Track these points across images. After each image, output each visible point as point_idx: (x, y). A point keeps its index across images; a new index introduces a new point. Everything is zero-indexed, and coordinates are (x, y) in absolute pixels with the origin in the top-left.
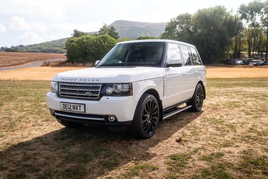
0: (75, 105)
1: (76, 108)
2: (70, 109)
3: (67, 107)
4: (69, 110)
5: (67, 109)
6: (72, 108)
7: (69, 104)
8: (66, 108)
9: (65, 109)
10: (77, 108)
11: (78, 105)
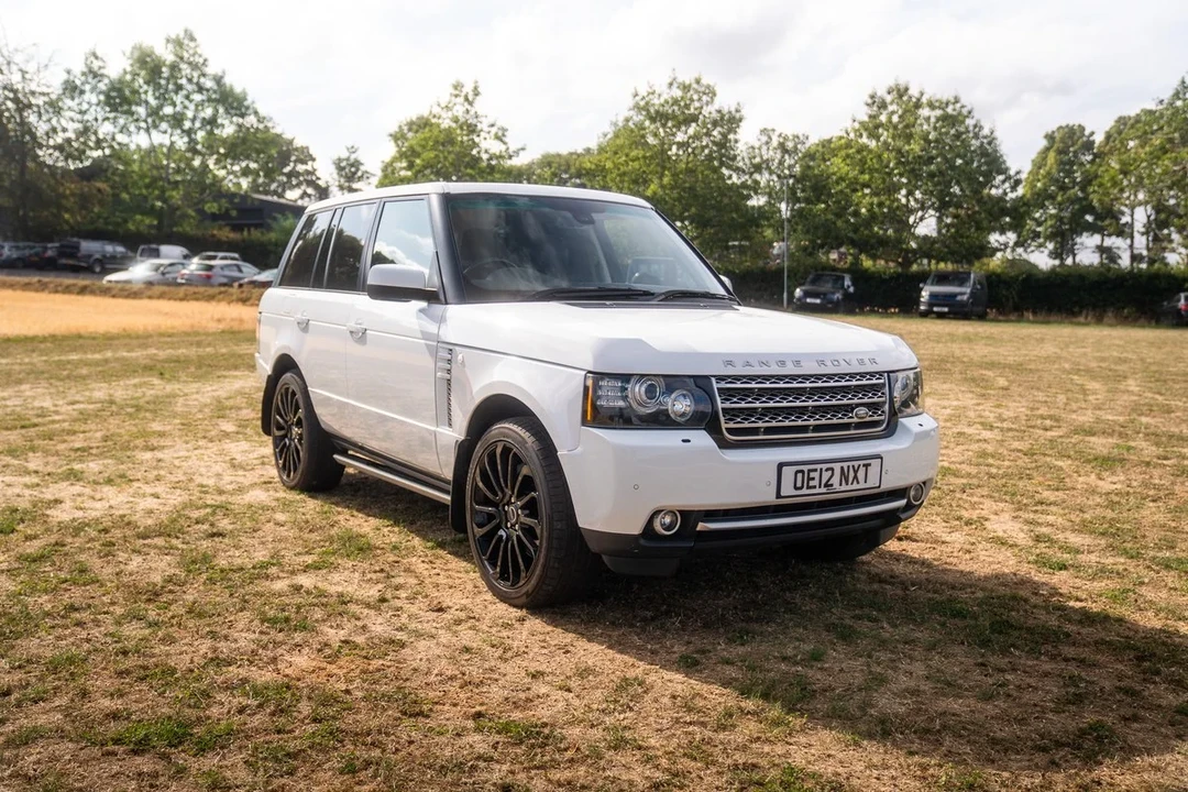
0: (850, 464)
1: (852, 474)
2: (826, 485)
3: (813, 479)
4: (823, 490)
5: (815, 487)
6: (835, 481)
7: (824, 466)
8: (811, 483)
9: (805, 491)
10: (855, 477)
11: (862, 462)
